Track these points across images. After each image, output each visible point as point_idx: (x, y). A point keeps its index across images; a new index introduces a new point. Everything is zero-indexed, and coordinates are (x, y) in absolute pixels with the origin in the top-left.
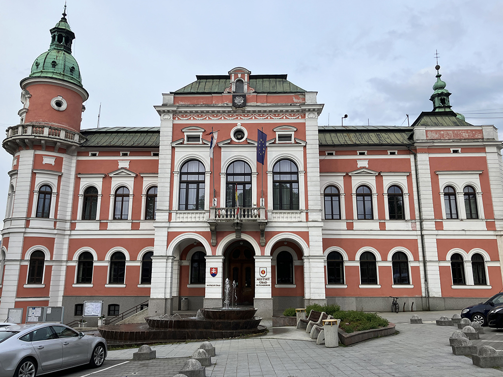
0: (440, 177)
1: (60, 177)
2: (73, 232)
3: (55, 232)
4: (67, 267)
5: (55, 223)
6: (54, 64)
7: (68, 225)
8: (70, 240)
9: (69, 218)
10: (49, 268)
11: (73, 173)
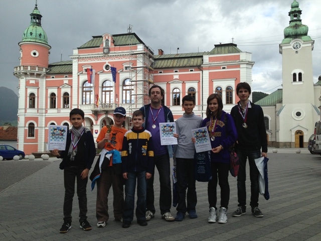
0: (214, 82)
1: (38, 89)
2: (46, 114)
3: (38, 114)
4: (45, 130)
5: (38, 110)
6: (31, 34)
7: (44, 111)
8: (46, 118)
9: (44, 108)
10: (37, 130)
11: (44, 87)
